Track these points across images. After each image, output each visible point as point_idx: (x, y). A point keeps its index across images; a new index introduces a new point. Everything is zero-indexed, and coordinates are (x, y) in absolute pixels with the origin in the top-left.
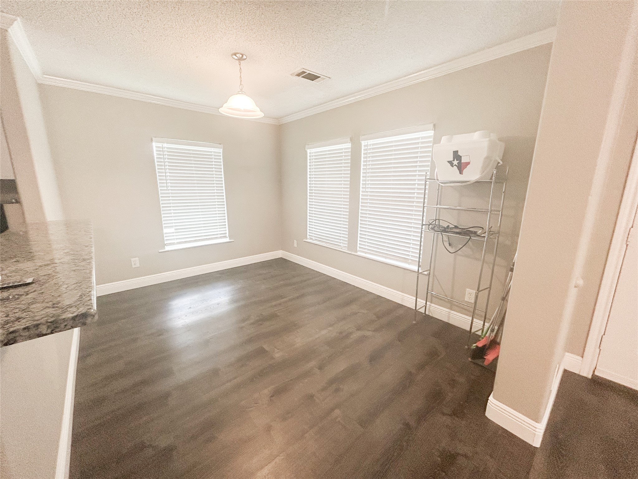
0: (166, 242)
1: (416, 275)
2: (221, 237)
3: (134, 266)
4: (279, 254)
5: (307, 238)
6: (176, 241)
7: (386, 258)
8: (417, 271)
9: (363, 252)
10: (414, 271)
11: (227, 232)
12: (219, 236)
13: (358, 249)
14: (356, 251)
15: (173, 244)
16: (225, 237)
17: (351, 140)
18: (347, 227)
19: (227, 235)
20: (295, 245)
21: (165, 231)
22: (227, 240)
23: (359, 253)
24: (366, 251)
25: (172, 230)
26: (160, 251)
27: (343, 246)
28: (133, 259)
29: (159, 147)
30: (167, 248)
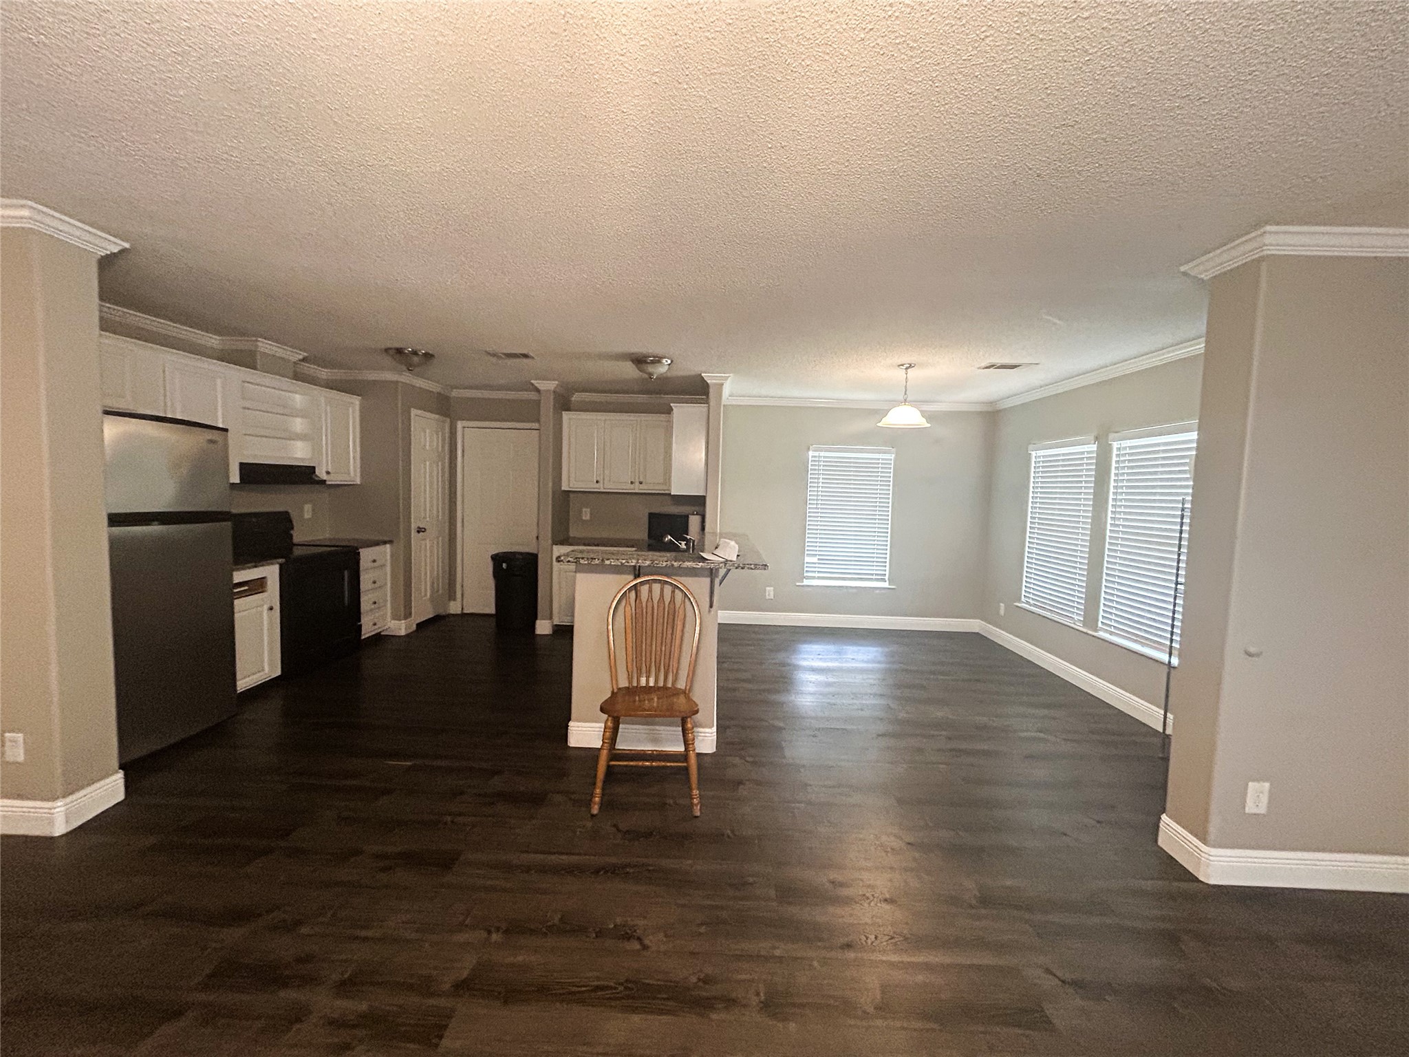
0: (805, 574)
1: (1166, 669)
2: (877, 580)
3: (767, 597)
4: (974, 625)
5: (1019, 600)
6: (817, 575)
7: (1143, 644)
8: (1167, 662)
9: (1106, 631)
10: (1162, 663)
11: (887, 573)
12: (874, 577)
13: (1100, 625)
14: (1096, 629)
15: (814, 578)
16: (884, 580)
17: (1097, 438)
18: (1085, 585)
19: (887, 578)
20: (1002, 612)
21: (807, 559)
22: (886, 585)
23: (1101, 634)
24: (1113, 630)
25: (815, 560)
26: (798, 584)
27: (1076, 619)
28: (768, 588)
29: (815, 457)
30: (806, 582)
